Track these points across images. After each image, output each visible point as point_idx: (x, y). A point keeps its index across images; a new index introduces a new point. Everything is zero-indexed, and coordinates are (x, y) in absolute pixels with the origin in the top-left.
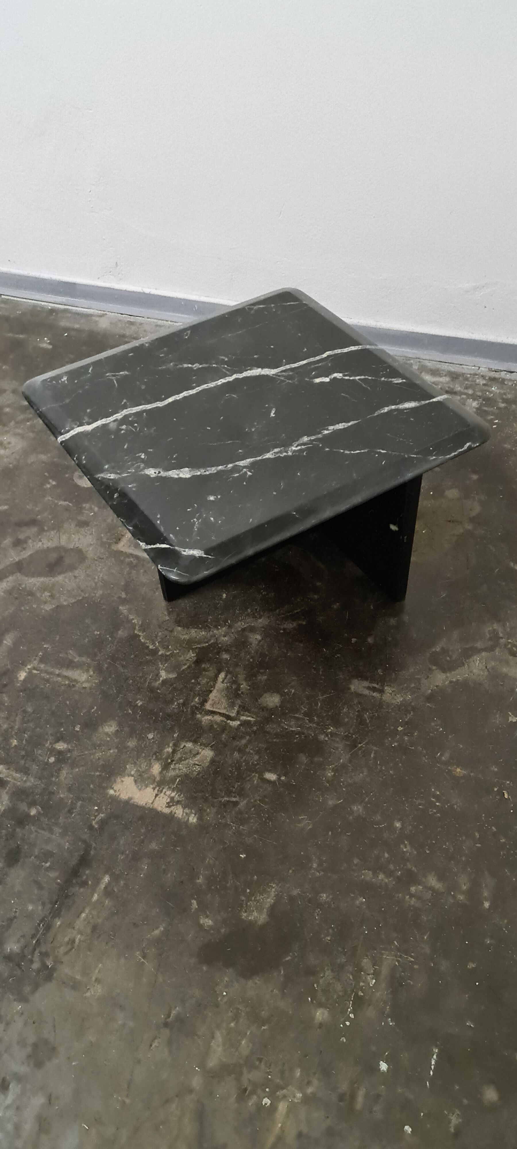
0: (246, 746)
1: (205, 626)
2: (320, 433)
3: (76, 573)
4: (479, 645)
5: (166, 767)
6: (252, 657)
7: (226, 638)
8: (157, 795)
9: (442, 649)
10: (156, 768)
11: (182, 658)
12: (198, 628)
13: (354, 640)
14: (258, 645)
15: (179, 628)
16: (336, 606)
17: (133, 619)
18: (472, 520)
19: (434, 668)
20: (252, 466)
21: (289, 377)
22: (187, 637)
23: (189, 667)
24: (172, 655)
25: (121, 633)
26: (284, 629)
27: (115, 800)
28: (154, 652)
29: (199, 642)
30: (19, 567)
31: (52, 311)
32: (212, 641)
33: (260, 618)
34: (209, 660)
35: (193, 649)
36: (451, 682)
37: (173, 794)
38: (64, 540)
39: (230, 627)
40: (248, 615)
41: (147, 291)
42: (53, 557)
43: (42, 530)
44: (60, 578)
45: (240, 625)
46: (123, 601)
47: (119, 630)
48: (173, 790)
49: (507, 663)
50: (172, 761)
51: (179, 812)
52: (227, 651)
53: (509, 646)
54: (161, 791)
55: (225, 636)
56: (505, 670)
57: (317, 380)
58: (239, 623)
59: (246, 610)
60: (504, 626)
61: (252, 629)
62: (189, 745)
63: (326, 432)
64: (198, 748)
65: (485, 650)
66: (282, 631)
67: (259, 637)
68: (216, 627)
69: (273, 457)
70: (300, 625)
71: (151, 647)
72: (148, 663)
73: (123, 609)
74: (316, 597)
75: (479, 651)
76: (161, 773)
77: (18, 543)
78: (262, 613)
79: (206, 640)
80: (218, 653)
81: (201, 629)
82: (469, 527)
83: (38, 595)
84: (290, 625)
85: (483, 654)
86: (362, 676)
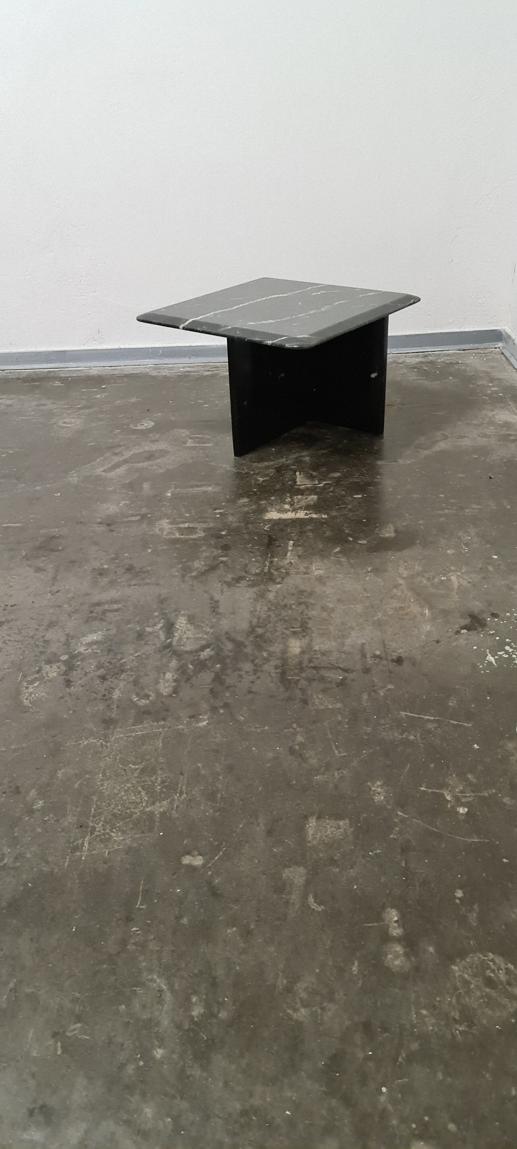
0: (334, 490)
1: (271, 460)
3: (168, 457)
4: (438, 439)
5: (291, 505)
6: (310, 465)
8: (296, 514)
9: (419, 443)
10: (287, 507)
11: (267, 472)
12: (266, 462)
13: (366, 450)
14: (310, 460)
15: (255, 464)
16: (345, 441)
17: (222, 466)
18: (400, 404)
19: (420, 450)
22: (263, 465)
23: (274, 474)
24: (259, 472)
25: (219, 471)
27: (270, 520)
28: (247, 473)
29: (272, 465)
30: (126, 461)
31: (49, 372)
32: (280, 464)
34: (285, 470)
35: (271, 468)
36: (433, 452)
37: (305, 512)
38: (147, 448)
39: (287, 458)
40: (294, 453)
41: (122, 347)
42: (146, 455)
43: (128, 447)
44: (158, 461)
45: (293, 456)
46: (210, 461)
47: (217, 470)
48: (304, 510)
49: (458, 442)
50: (294, 503)
51: (314, 516)
52: (293, 465)
53: (455, 437)
54: (297, 512)
55: (287, 461)
56: (459, 444)
57: (314, 294)
59: (292, 451)
60: (446, 431)
61: (302, 456)
62: (300, 497)
64: (305, 497)
66: (320, 454)
67: (308, 458)
68: (278, 459)
69: (315, 312)
70: (329, 450)
72: (247, 477)
73: (212, 464)
74: (331, 441)
75: (440, 441)
76: (291, 507)
77: (116, 454)
78: (302, 451)
79: (276, 464)
80: (288, 467)
81: (269, 461)
83: (150, 468)
84: (324, 451)
85: (443, 441)
86: (381, 459)
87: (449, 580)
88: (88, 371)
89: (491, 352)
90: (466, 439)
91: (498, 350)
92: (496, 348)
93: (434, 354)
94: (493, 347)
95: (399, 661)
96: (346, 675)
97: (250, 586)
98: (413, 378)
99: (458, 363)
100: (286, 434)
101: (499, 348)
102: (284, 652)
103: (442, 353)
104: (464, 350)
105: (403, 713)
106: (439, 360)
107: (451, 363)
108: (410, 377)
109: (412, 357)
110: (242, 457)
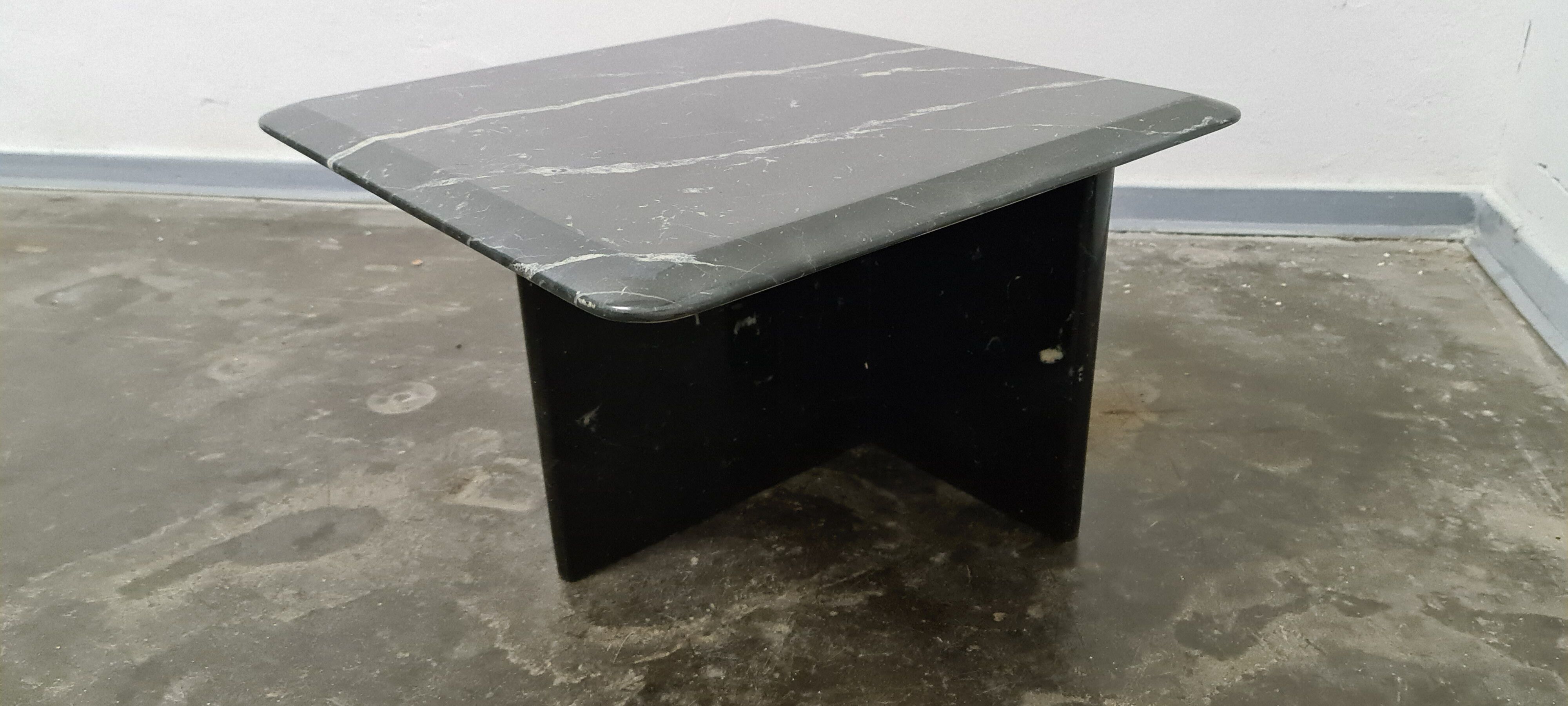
1: (658, 617)
3: (360, 549)
4: (1270, 600)
6: (777, 670)
7: (710, 639)
9: (1196, 615)
11: (611, 687)
12: (642, 623)
13: (998, 616)
14: (787, 642)
15: (600, 629)
16: (939, 558)
17: (490, 621)
18: (1152, 408)
19: (1196, 652)
22: (619, 644)
24: (586, 682)
25: (463, 651)
26: (839, 609)
28: (544, 681)
29: (649, 650)
30: (231, 550)
32: (679, 646)
33: (781, 592)
34: (678, 685)
35: (634, 666)
36: (1246, 677)
38: (337, 497)
39: (716, 615)
40: (753, 589)
42: (312, 526)
43: (292, 484)
44: (323, 561)
45: (739, 609)
46: (466, 590)
47: (456, 644)
49: (1348, 628)
52: (717, 662)
53: (1334, 599)
55: (707, 634)
56: (1350, 643)
58: (737, 607)
59: (747, 579)
60: (1302, 563)
61: (768, 615)
65: (1288, 608)
66: (833, 613)
67: (785, 629)
68: (684, 618)
70: (871, 598)
71: (535, 672)
73: (467, 604)
74: (892, 546)
75: (1276, 613)
77: (234, 510)
78: (782, 584)
79: (663, 646)
80: (696, 668)
81: (650, 625)
82: (1153, 418)
83: (267, 596)
84: (851, 600)
85: (1288, 617)
89: (1439, 251)
90: (1377, 618)
91: (1457, 246)
92: (1451, 241)
93: (1269, 244)
94: (1442, 237)
98: (1204, 315)
99: (1339, 278)
100: (766, 494)
101: (1462, 242)
103: (1293, 245)
104: (1356, 239)
106: (1284, 264)
107: (1318, 277)
108: (1196, 311)
109: (1208, 247)
110: (577, 584)
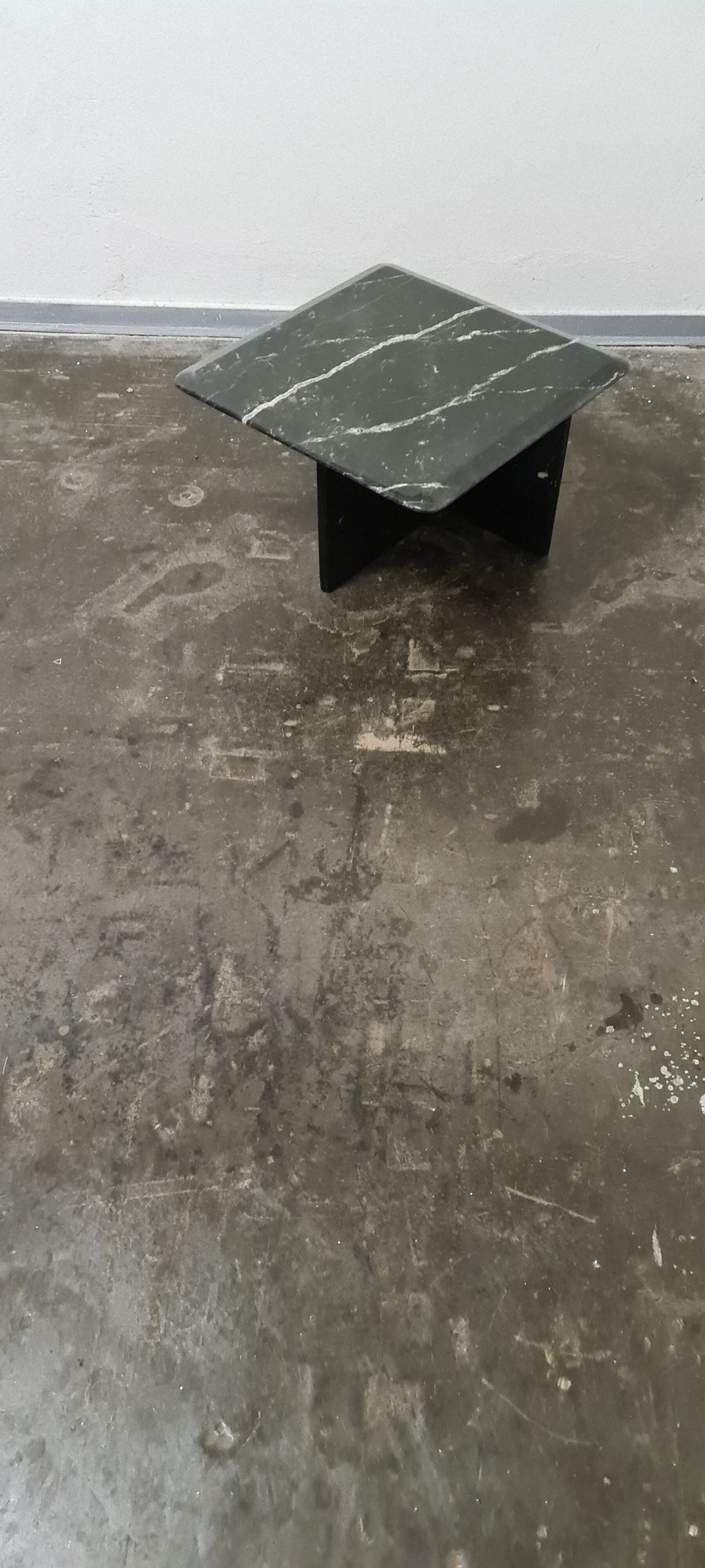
0: (461, 690)
1: (374, 606)
2: (486, 380)
3: (222, 583)
4: (628, 577)
5: (397, 719)
6: (432, 623)
7: (400, 613)
8: (400, 741)
9: (599, 586)
10: (389, 722)
11: (367, 635)
12: (368, 609)
13: (518, 593)
14: (433, 613)
15: (351, 613)
16: (489, 569)
17: (302, 613)
18: (582, 478)
19: (598, 601)
20: (442, 413)
21: (433, 340)
22: (363, 618)
23: (377, 641)
24: (355, 635)
25: (297, 626)
26: (450, 596)
27: (364, 752)
28: (338, 635)
29: (376, 620)
30: (159, 588)
31: (46, 340)
32: (388, 617)
33: (424, 591)
34: (394, 633)
35: (373, 627)
36: (616, 609)
37: (415, 738)
38: (192, 557)
39: (398, 603)
40: (411, 590)
41: (160, 304)
42: (190, 574)
43: (164, 553)
44: (208, 591)
45: (408, 599)
46: (285, 600)
47: (293, 623)
48: (414, 735)
49: (658, 586)
50: (401, 714)
51: (427, 749)
52: (406, 622)
53: (654, 573)
54: (403, 738)
55: (398, 611)
56: (658, 592)
57: (461, 339)
58: (406, 599)
59: (407, 587)
60: (644, 558)
61: (421, 601)
62: (410, 700)
63: (492, 379)
64: (418, 701)
65: (636, 579)
66: (449, 598)
67: (430, 606)
68: (385, 605)
69: (456, 404)
70: (464, 590)
71: (332, 632)
72: (336, 644)
73: (288, 606)
74: (467, 565)
75: (631, 582)
76: (395, 724)
77: (145, 568)
78: (423, 587)
79: (382, 617)
80: (399, 625)
81: (372, 609)
82: (582, 485)
83: (195, 608)
84: (456, 592)
85: (635, 583)
86: (538, 619)
87: (603, 915)
88: (106, 343)
90: (669, 581)
93: (649, 352)
95: (515, 1083)
96: (442, 1104)
97: (326, 901)
98: (609, 412)
99: (684, 380)
100: (402, 543)
102: (363, 1048)
103: (661, 353)
104: (698, 347)
105: (509, 1189)
106: (655, 369)
107: (673, 380)
108: (606, 409)
110: (333, 593)
